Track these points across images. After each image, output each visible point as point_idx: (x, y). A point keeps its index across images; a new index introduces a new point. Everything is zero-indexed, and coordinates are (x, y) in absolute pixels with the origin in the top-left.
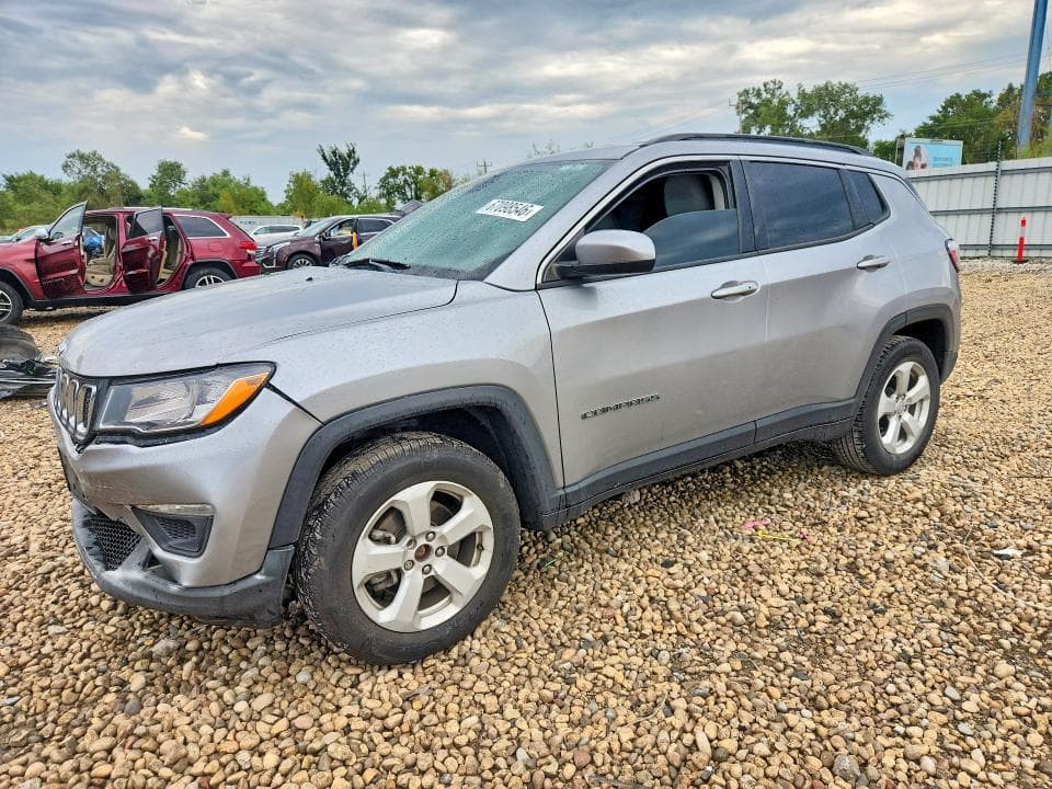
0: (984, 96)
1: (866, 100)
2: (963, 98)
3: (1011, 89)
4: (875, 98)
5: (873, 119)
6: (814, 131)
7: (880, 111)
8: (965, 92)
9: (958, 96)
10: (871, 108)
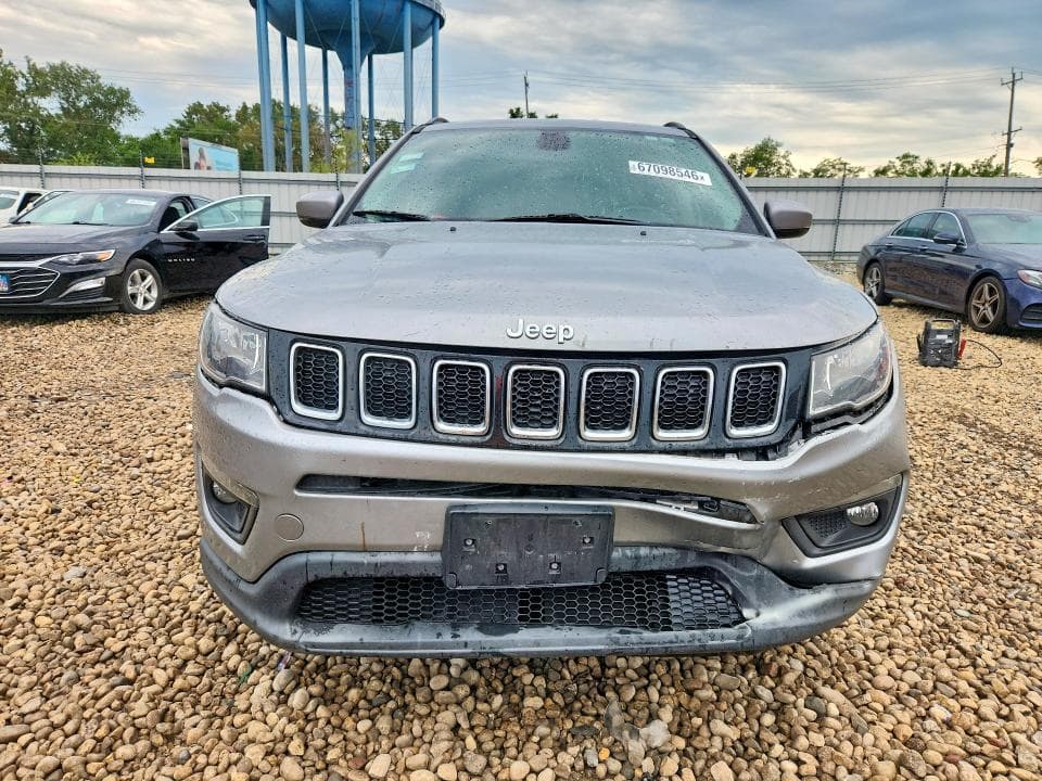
0: (223, 110)
1: (112, 91)
2: (205, 107)
3: (245, 107)
4: (120, 90)
5: (123, 112)
6: (53, 113)
7: (129, 105)
8: (206, 103)
9: (200, 105)
10: (117, 101)
